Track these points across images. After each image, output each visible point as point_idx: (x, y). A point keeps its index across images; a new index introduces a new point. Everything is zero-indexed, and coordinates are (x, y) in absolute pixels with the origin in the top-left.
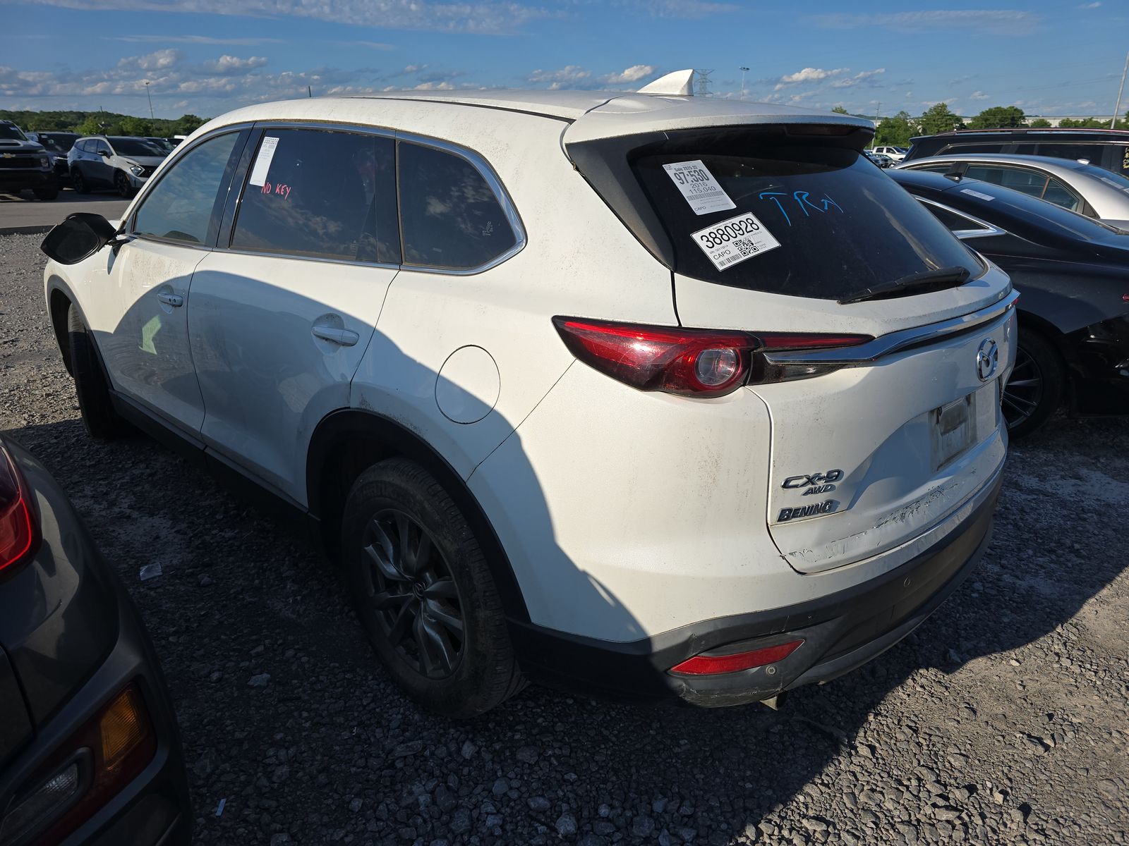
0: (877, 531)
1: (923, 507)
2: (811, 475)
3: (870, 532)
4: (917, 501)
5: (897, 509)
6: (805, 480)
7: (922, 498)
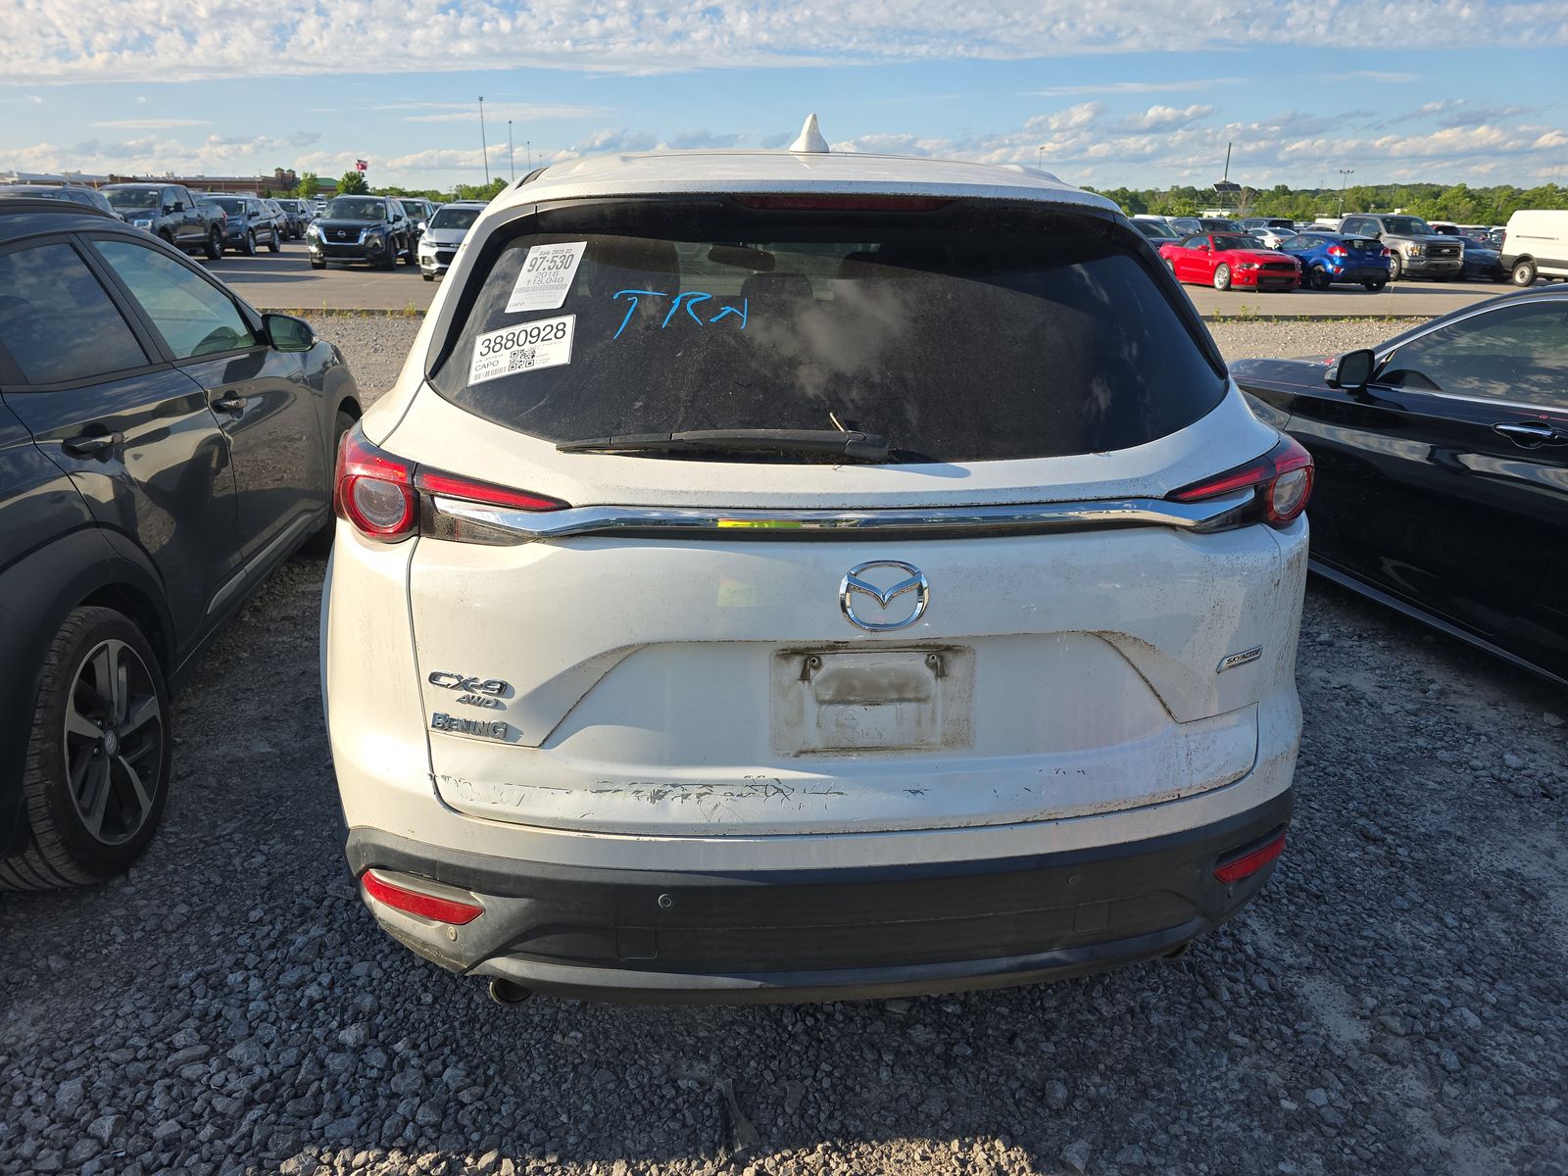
0: (592, 797)
1: (718, 796)
2: (466, 677)
3: (577, 794)
4: (708, 785)
5: (649, 781)
6: (454, 682)
7: (722, 784)
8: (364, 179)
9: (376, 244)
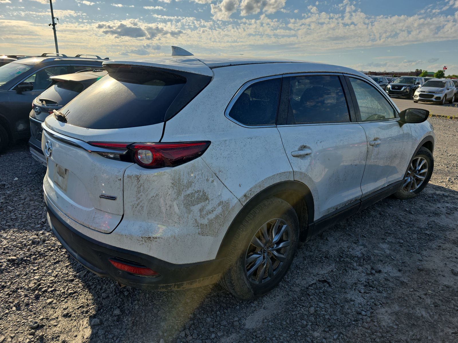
8: (444, 72)
9: (407, 91)
